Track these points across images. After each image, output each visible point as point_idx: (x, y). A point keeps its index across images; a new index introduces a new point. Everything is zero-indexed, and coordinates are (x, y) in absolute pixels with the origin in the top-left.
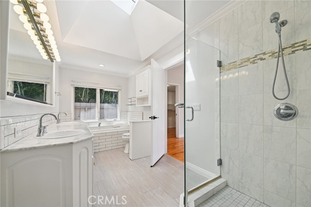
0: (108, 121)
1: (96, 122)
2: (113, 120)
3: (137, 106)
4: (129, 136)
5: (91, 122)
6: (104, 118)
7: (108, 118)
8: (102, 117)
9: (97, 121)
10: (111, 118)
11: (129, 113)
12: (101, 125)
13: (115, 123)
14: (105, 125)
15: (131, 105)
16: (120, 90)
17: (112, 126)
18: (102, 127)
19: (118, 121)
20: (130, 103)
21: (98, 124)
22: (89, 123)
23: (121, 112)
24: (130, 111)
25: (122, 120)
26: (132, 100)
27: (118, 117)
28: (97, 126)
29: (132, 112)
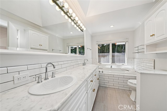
0: (117, 65)
2: (121, 64)
3: (145, 53)
4: (135, 84)
5: (107, 65)
6: (114, 62)
7: (117, 63)
8: (113, 62)
9: (110, 64)
10: (119, 63)
11: (136, 60)
12: (112, 67)
13: (123, 67)
14: (115, 67)
15: (138, 53)
16: (127, 41)
17: (121, 69)
18: (113, 68)
19: (126, 65)
20: (137, 51)
21: (110, 66)
22: (105, 65)
23: (129, 59)
24: (137, 58)
25: (129, 65)
26: (139, 48)
27: (125, 63)
28: (110, 67)
29: (139, 59)
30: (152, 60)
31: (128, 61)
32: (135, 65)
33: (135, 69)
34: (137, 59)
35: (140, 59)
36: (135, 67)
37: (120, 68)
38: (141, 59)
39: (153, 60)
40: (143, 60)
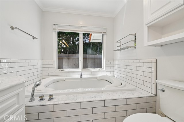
0: (92, 72)
1: (79, 72)
2: (97, 69)
5: (74, 72)
6: (87, 67)
7: (91, 68)
9: (80, 70)
11: (116, 62)
12: (83, 76)
13: (99, 75)
14: (89, 76)
15: (120, 50)
16: (105, 33)
17: (96, 78)
18: (85, 78)
19: (103, 71)
20: (119, 48)
21: (80, 74)
22: (71, 72)
23: (107, 61)
24: (118, 59)
25: (107, 70)
26: (122, 42)
27: (103, 67)
28: (79, 76)
29: (122, 61)
30: (150, 61)
31: (106, 64)
32: (116, 71)
33: (116, 76)
34: (119, 61)
35: (124, 61)
36: (115, 73)
37: (96, 76)
38: (126, 61)
39: (154, 61)
40: (130, 61)
